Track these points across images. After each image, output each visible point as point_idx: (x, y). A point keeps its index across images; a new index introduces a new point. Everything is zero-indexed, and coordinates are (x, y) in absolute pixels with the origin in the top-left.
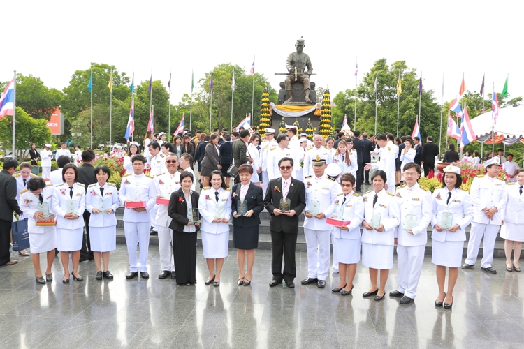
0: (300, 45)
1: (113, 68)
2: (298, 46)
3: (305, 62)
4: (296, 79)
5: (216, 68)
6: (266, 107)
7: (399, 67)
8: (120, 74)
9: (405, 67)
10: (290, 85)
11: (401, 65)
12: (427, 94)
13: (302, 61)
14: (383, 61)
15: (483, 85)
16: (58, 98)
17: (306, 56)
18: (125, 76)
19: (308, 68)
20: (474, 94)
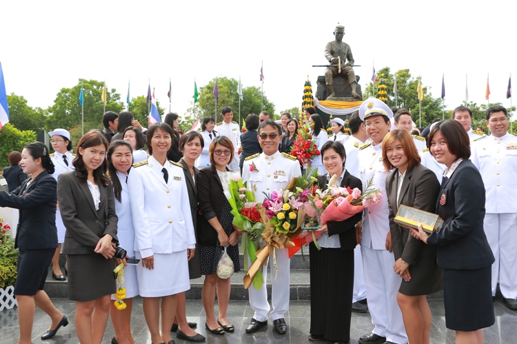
0: (340, 33)
1: (102, 85)
2: (338, 33)
3: (346, 52)
4: (340, 71)
5: (210, 82)
6: (309, 103)
7: (403, 76)
8: (110, 91)
9: (409, 76)
10: (331, 78)
11: (405, 75)
12: (436, 102)
13: (343, 51)
14: (387, 70)
15: (509, 87)
16: (44, 118)
17: (346, 45)
18: (116, 93)
19: (349, 60)
20: (470, 104)
